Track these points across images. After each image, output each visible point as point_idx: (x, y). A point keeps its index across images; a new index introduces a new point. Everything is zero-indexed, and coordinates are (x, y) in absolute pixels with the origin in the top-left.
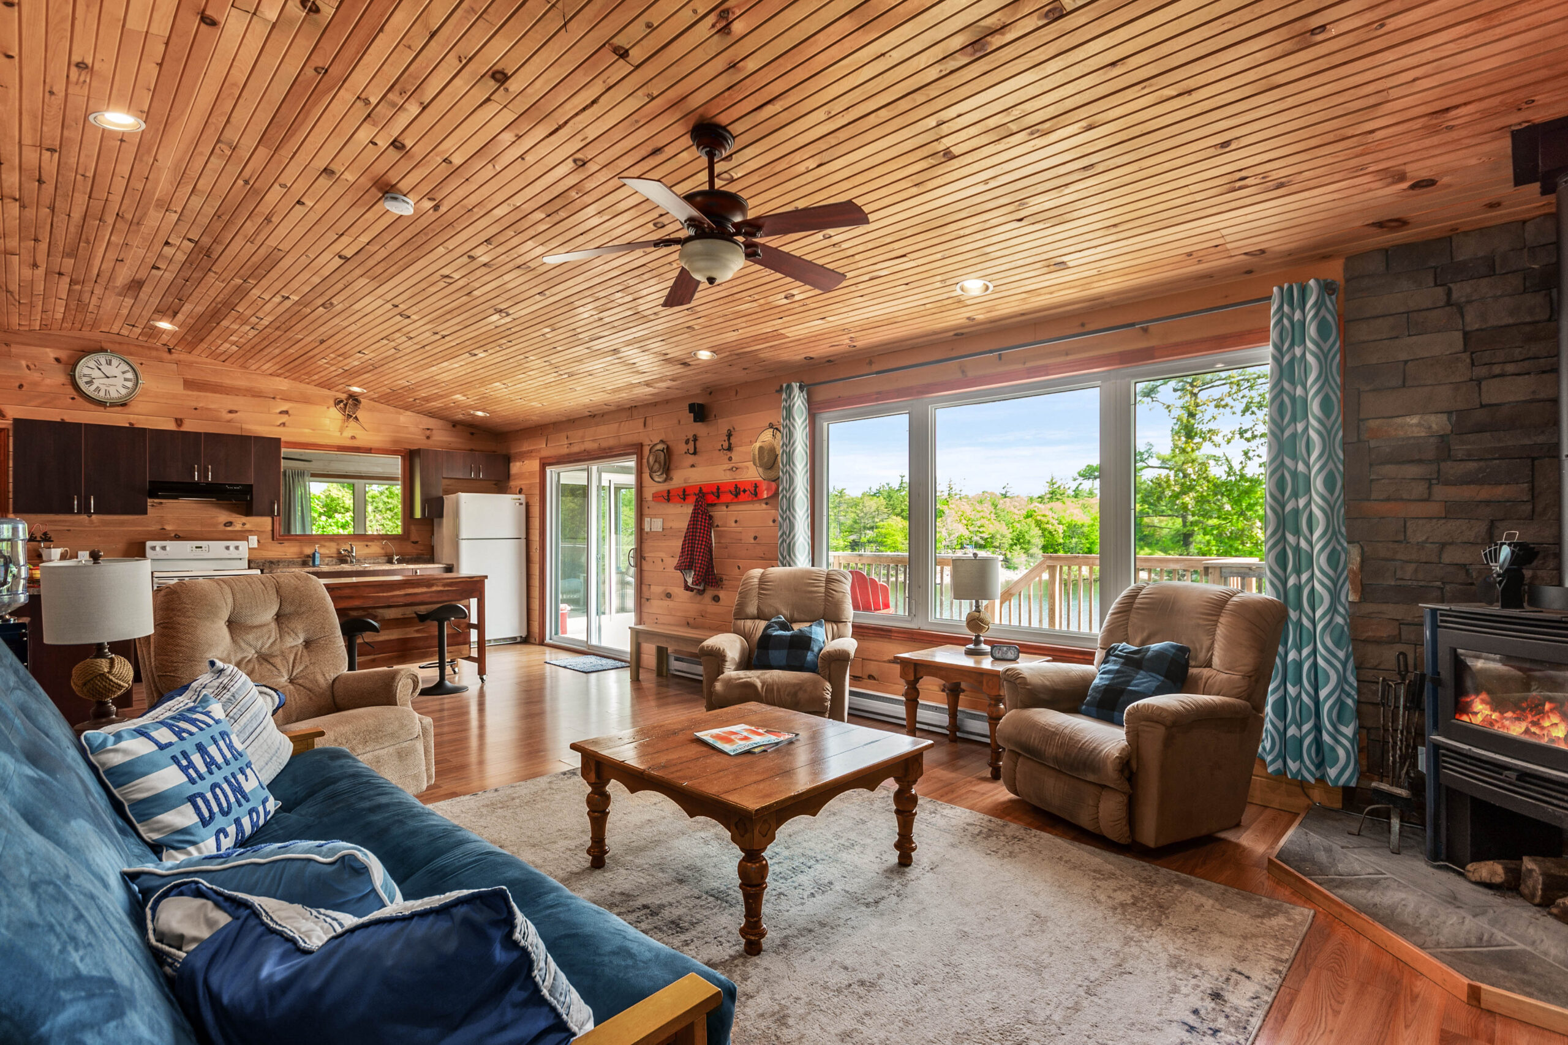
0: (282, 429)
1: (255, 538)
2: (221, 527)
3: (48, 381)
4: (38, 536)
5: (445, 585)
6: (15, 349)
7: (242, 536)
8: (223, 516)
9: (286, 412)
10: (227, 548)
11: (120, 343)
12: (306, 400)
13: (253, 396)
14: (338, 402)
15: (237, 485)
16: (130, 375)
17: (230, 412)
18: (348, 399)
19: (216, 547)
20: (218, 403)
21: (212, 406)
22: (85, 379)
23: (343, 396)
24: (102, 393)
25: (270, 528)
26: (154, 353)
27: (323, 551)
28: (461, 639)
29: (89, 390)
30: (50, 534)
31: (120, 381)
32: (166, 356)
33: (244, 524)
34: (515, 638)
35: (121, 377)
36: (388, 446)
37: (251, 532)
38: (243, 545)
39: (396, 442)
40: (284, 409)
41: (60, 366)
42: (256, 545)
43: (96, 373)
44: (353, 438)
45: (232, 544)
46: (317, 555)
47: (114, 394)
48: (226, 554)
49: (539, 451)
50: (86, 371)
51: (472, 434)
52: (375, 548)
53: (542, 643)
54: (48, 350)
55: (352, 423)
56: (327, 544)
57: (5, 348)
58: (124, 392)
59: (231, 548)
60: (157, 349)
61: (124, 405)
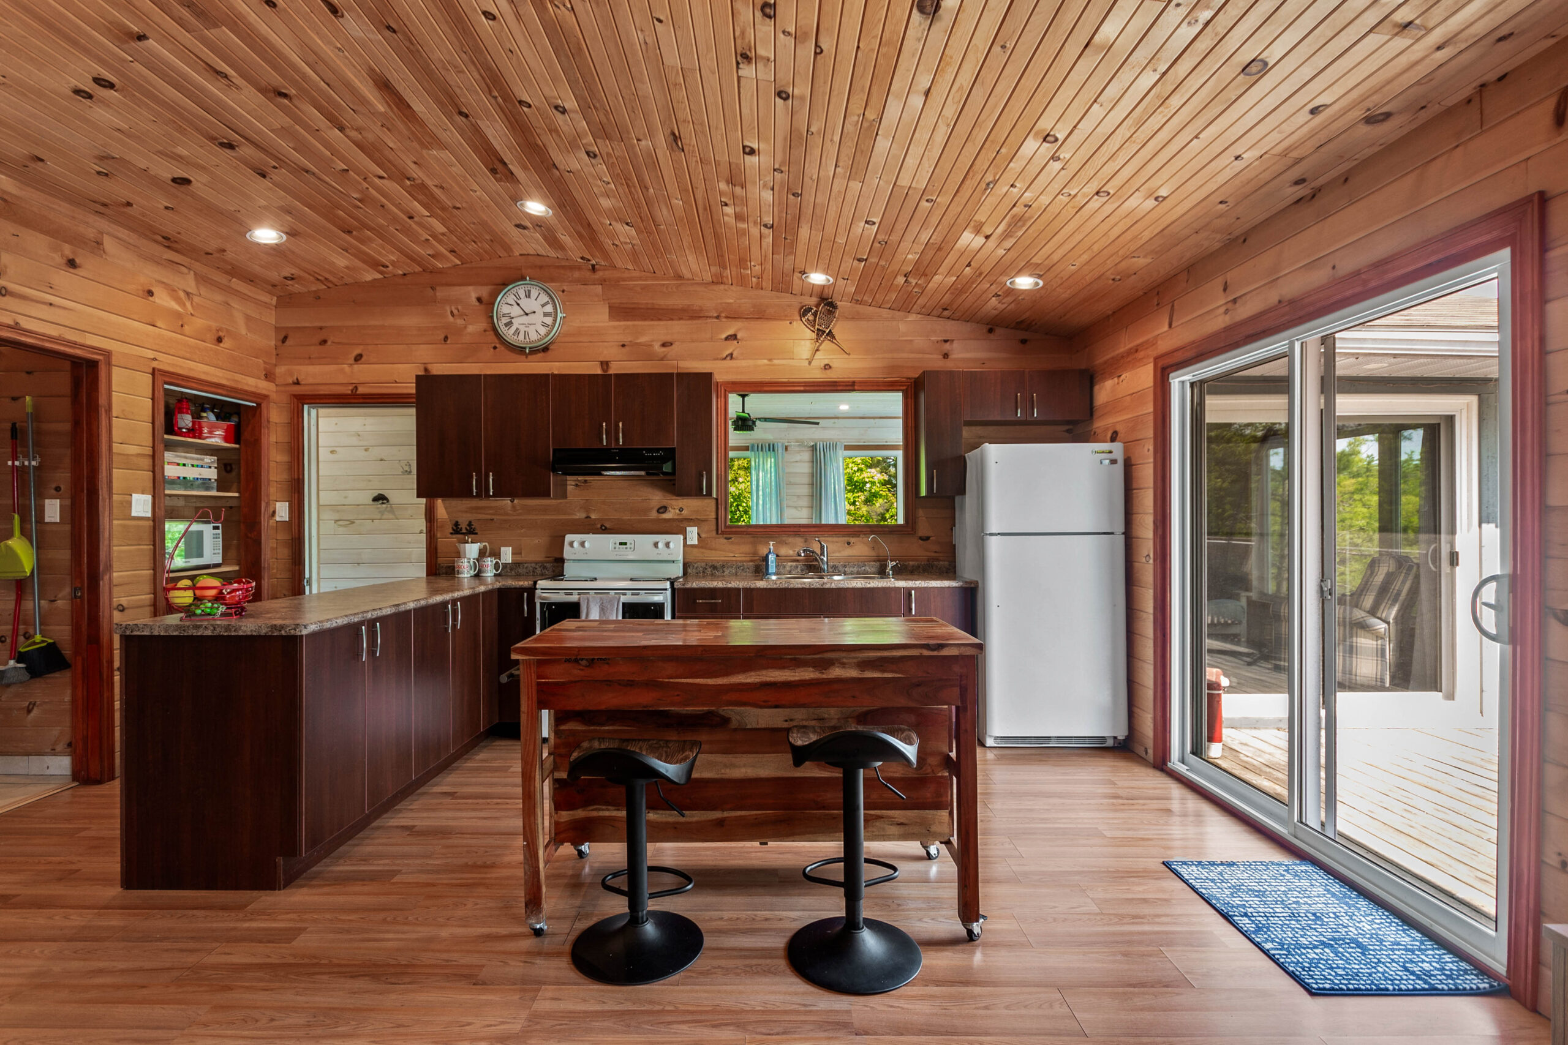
0: (728, 363)
1: (695, 529)
2: (654, 515)
3: (471, 329)
4: (464, 526)
5: (864, 665)
6: (441, 293)
7: (676, 527)
8: (656, 497)
9: (734, 337)
10: (656, 545)
11: (541, 267)
12: (760, 315)
13: (692, 318)
14: (804, 312)
15: (657, 450)
16: (549, 308)
17: (664, 345)
18: (817, 306)
19: (642, 544)
20: (653, 333)
21: (642, 339)
22: (505, 320)
23: (812, 301)
24: (521, 337)
25: (713, 515)
26: (576, 274)
27: (784, 551)
28: (928, 793)
29: (508, 334)
30: (475, 525)
31: (539, 318)
32: (588, 274)
33: (681, 510)
34: (1103, 739)
35: (540, 311)
36: (880, 376)
37: (691, 521)
38: (676, 541)
39: (892, 368)
40: (731, 332)
41: (483, 307)
42: (696, 542)
43: (515, 311)
44: (827, 367)
45: (662, 539)
46: (772, 557)
47: (534, 336)
48: (653, 554)
49: (1152, 343)
50: (505, 309)
51: (1024, 342)
52: (860, 548)
53: (1161, 764)
54: (471, 288)
55: (827, 345)
56: (790, 540)
57: (430, 292)
58: (543, 331)
59: (660, 545)
60: (579, 268)
61: (545, 349)
